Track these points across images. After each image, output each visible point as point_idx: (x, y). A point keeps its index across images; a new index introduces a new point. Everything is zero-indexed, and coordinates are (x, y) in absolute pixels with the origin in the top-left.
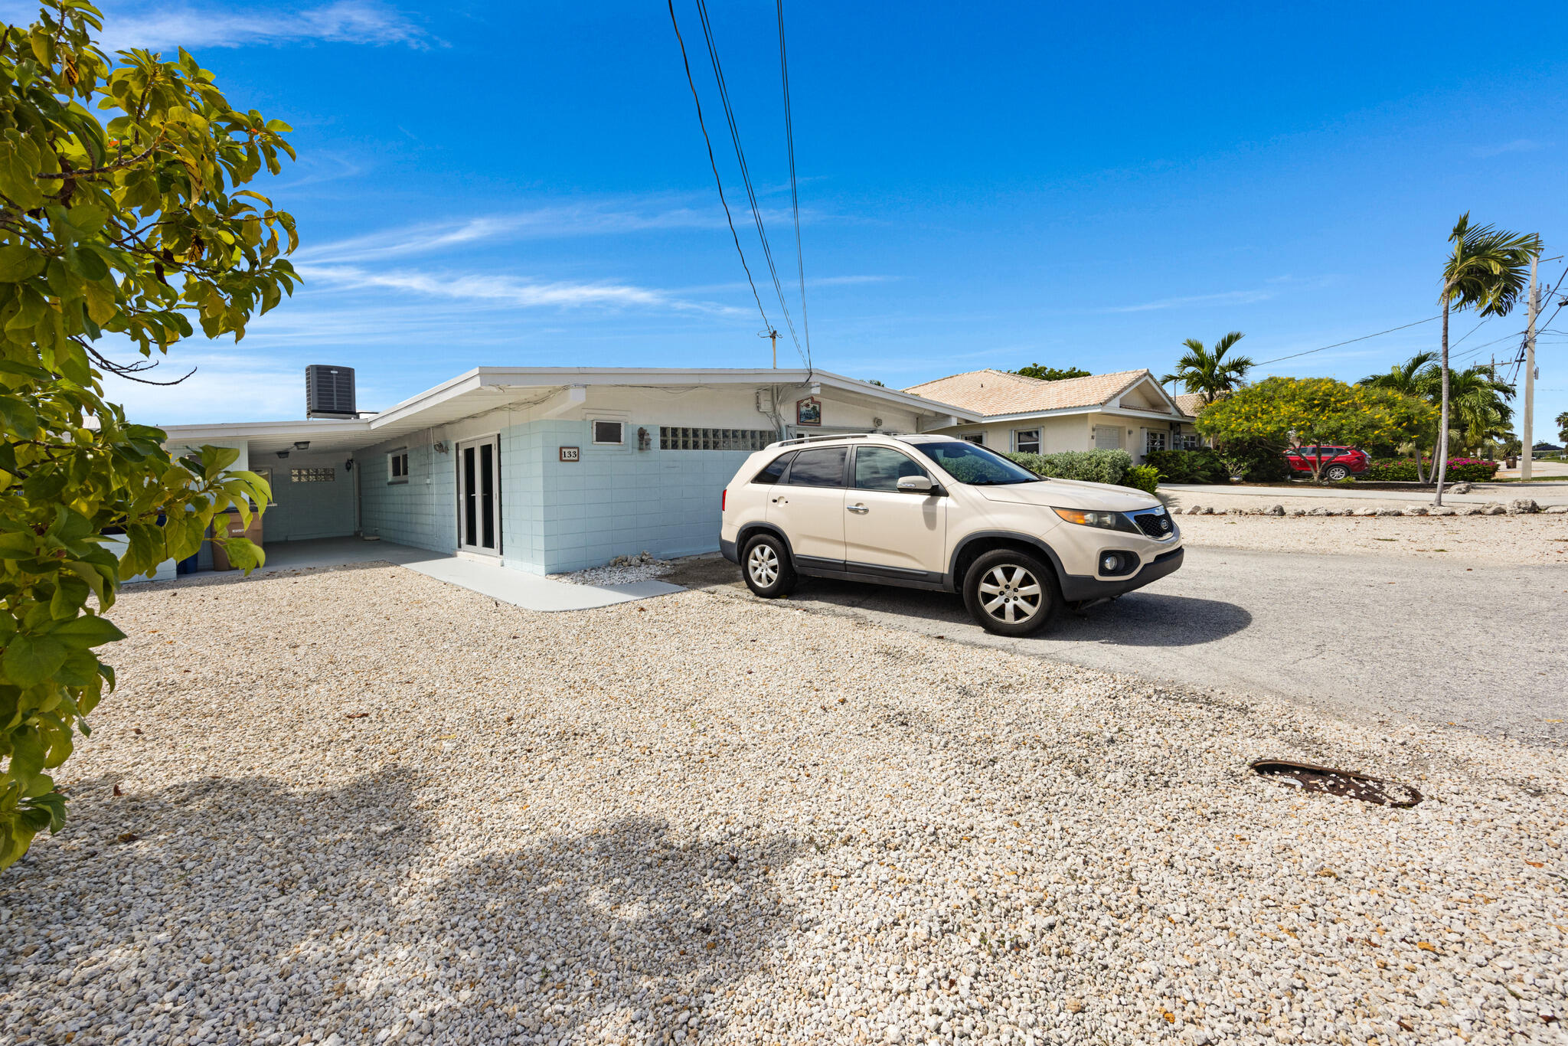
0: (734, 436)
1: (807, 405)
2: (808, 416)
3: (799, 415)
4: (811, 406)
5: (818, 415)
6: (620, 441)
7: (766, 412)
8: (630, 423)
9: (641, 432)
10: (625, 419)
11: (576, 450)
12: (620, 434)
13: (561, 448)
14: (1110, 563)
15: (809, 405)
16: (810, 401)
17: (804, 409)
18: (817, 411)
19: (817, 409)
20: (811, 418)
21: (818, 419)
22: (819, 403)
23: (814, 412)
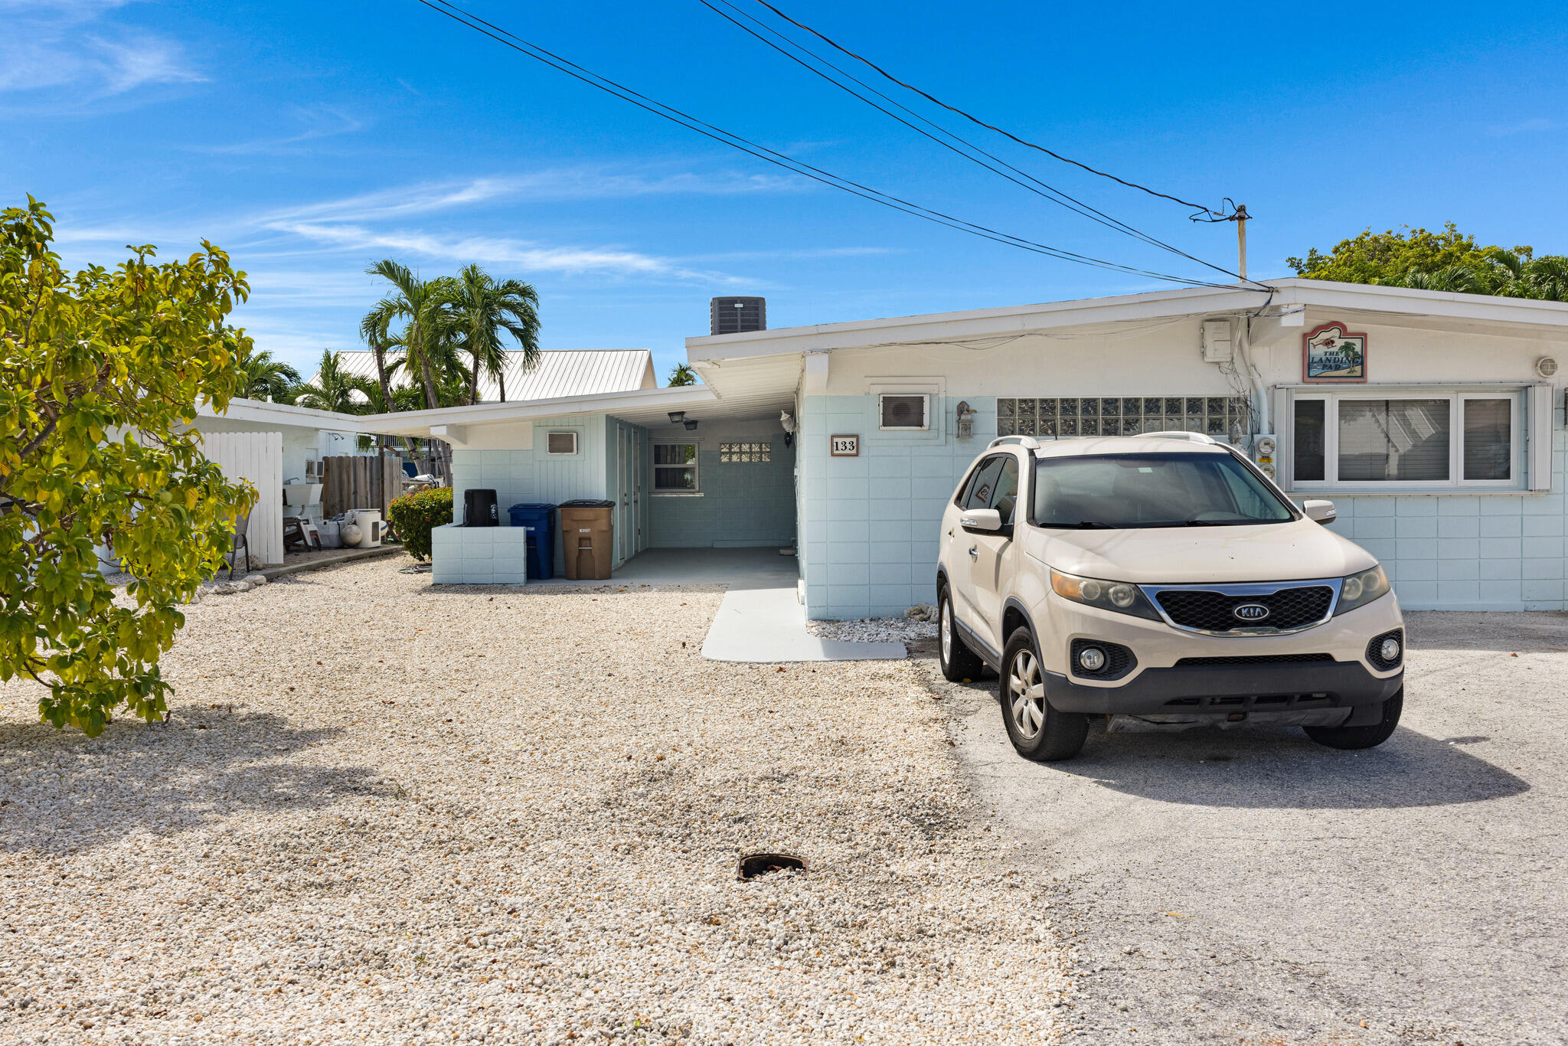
0: (1149, 410)
1: (1329, 343)
2: (1330, 363)
3: (1309, 364)
4: (1339, 343)
5: (1360, 360)
6: (921, 425)
7: (1218, 363)
8: (942, 396)
9: (963, 408)
10: (933, 389)
11: (854, 440)
12: (922, 414)
13: (833, 437)
14: (1092, 659)
15: (1333, 342)
16: (1335, 333)
17: (1318, 351)
18: (1357, 353)
19: (1358, 348)
20: (1338, 368)
21: (1358, 369)
22: (1363, 337)
23: (1347, 356)
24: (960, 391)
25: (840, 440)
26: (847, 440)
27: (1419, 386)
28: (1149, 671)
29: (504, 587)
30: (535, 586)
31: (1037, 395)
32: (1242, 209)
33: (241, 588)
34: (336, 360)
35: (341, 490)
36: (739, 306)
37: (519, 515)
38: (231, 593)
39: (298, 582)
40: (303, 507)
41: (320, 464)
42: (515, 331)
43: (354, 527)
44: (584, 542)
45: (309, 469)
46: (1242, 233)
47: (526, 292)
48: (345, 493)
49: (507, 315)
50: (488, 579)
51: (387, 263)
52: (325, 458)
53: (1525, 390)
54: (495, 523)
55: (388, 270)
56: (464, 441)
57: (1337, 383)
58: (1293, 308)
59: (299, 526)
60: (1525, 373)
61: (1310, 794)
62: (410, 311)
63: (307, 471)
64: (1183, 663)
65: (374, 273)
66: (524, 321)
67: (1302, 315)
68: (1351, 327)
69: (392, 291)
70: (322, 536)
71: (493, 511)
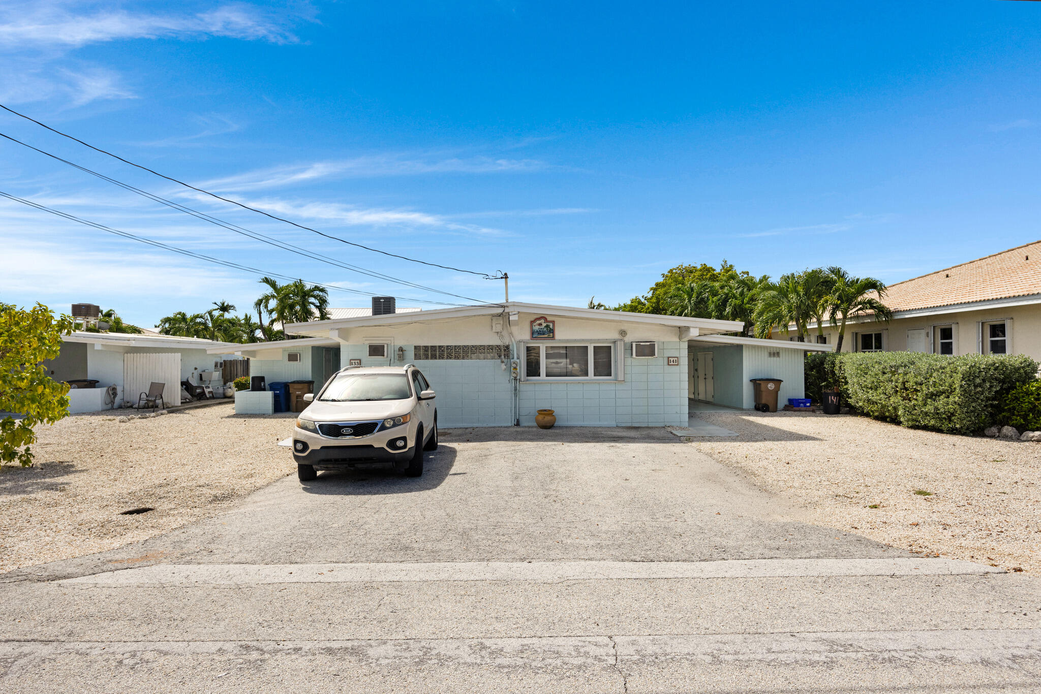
2: (540, 333)
4: (544, 325)
6: (384, 356)
7: (498, 332)
8: (392, 344)
9: (401, 349)
10: (387, 342)
11: (359, 361)
12: (384, 352)
13: (350, 360)
14: (299, 446)
15: (542, 324)
16: (542, 321)
17: (536, 328)
18: (551, 329)
19: (551, 327)
20: (544, 334)
21: (551, 334)
22: (553, 322)
23: (547, 329)
24: (400, 343)
25: (353, 361)
26: (356, 361)
27: (575, 341)
28: (313, 451)
29: (263, 416)
30: (276, 415)
31: (429, 344)
32: (506, 274)
33: (152, 416)
34: (250, 317)
35: (231, 374)
36: (382, 300)
37: (273, 387)
38: (146, 418)
39: (186, 413)
40: (210, 381)
41: (221, 364)
42: (317, 307)
43: (229, 390)
44: (299, 397)
45: (216, 366)
46: (506, 283)
47: (323, 290)
48: (232, 374)
49: (312, 300)
50: (258, 412)
51: (266, 278)
52: (224, 361)
53: (615, 342)
54: (264, 390)
55: (266, 281)
56: (254, 357)
57: (544, 340)
58: (514, 313)
59: (203, 389)
60: (615, 336)
61: (361, 491)
62: (276, 297)
63: (215, 366)
64: (323, 448)
65: (261, 282)
66: (320, 303)
67: (517, 316)
68: (549, 319)
69: (269, 290)
70: (216, 393)
71: (262, 385)
